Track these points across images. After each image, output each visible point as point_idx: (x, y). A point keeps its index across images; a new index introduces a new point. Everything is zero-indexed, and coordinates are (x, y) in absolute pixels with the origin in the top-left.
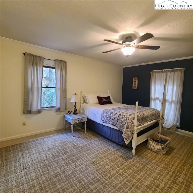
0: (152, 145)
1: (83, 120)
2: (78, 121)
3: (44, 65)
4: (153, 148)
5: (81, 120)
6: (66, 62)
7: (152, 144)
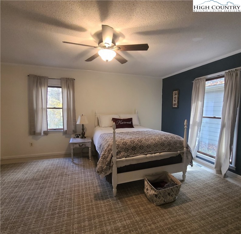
0: (146, 188)
1: (85, 145)
2: (79, 146)
3: (48, 85)
4: (146, 192)
5: (83, 145)
6: (74, 80)
7: (147, 186)
